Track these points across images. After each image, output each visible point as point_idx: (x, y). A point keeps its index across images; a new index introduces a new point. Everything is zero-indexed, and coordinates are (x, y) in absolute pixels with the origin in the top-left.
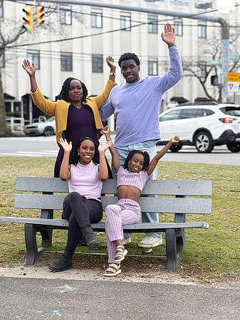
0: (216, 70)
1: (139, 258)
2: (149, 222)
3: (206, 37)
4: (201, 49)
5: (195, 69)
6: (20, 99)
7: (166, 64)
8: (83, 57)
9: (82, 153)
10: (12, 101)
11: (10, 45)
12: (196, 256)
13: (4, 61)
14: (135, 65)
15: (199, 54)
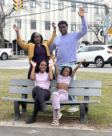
0: (103, 28)
1: (67, 117)
2: (72, 100)
3: (98, 13)
4: (96, 19)
5: (93, 28)
6: (11, 42)
7: (79, 26)
8: (41, 22)
9: (41, 68)
10: (8, 43)
11: (7, 17)
12: (94, 117)
13: (4, 24)
14: (66, 26)
15: (95, 21)
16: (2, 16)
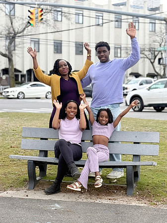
0: (162, 54)
1: (107, 186)
2: (115, 161)
3: (155, 31)
4: (152, 40)
5: (147, 53)
6: (25, 73)
7: (127, 49)
8: (69, 44)
9: (68, 112)
10: (20, 74)
11: (19, 35)
12: (147, 186)
13: (15, 46)
15: (150, 43)
16: (11, 33)
